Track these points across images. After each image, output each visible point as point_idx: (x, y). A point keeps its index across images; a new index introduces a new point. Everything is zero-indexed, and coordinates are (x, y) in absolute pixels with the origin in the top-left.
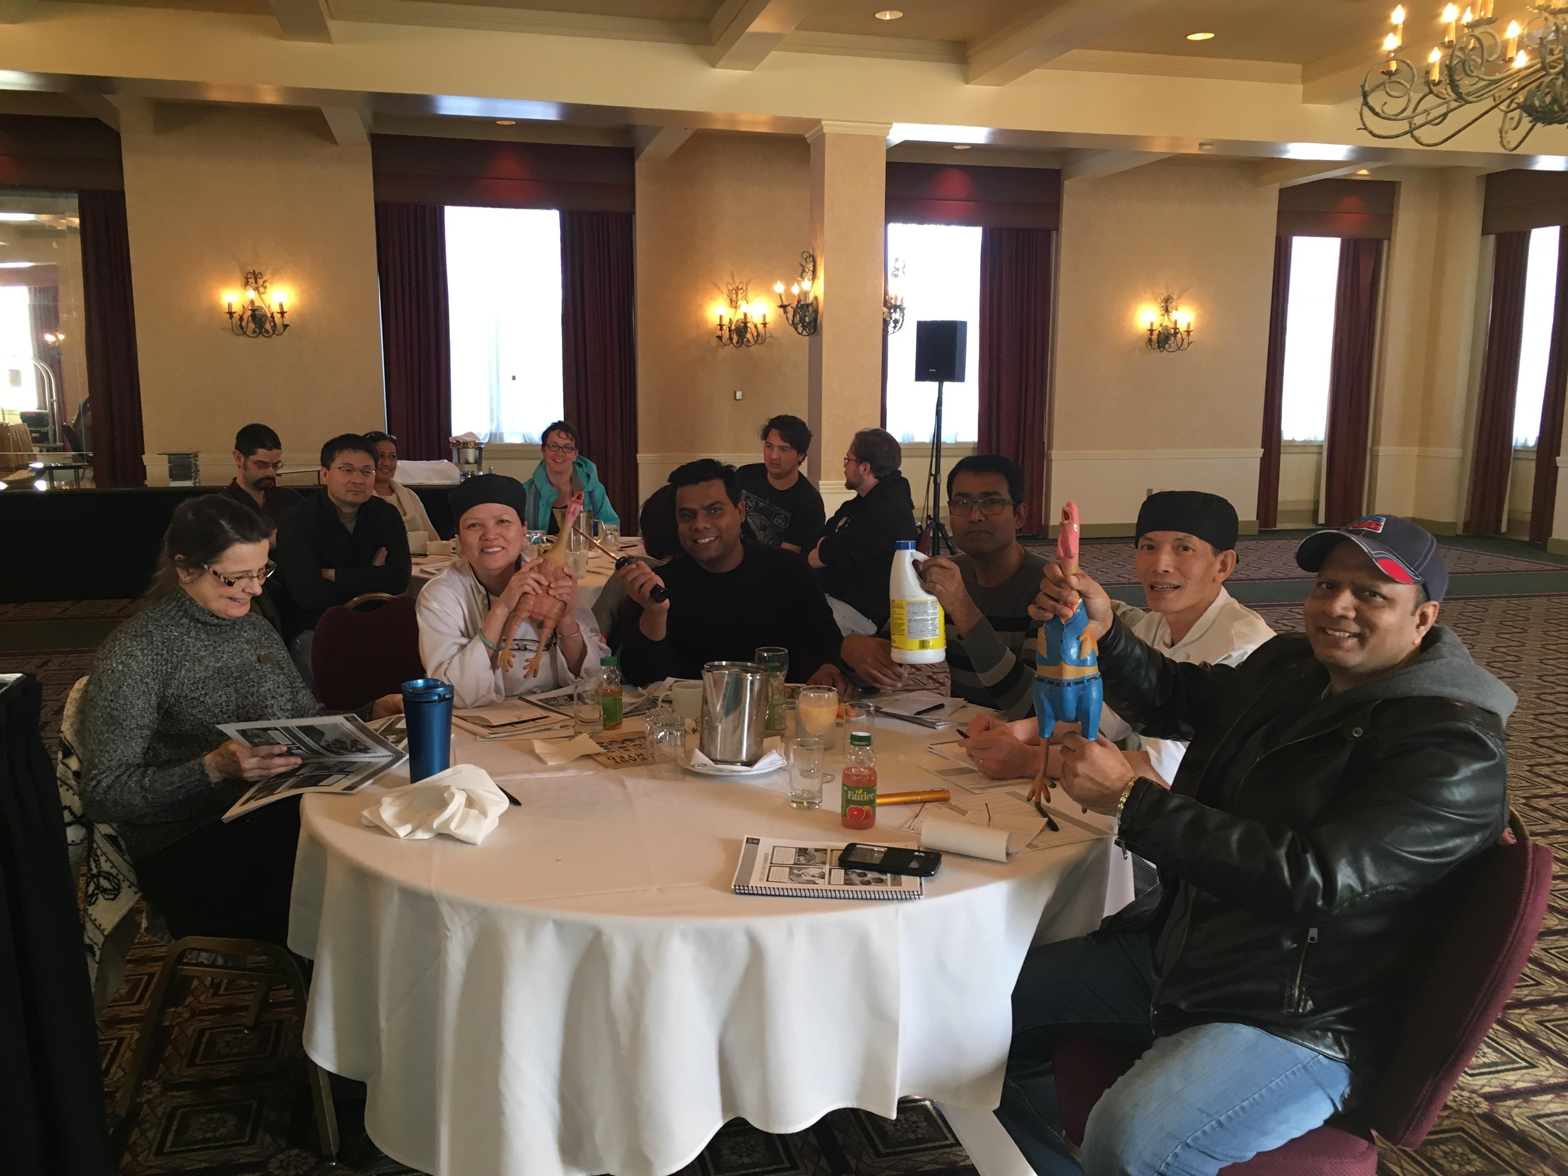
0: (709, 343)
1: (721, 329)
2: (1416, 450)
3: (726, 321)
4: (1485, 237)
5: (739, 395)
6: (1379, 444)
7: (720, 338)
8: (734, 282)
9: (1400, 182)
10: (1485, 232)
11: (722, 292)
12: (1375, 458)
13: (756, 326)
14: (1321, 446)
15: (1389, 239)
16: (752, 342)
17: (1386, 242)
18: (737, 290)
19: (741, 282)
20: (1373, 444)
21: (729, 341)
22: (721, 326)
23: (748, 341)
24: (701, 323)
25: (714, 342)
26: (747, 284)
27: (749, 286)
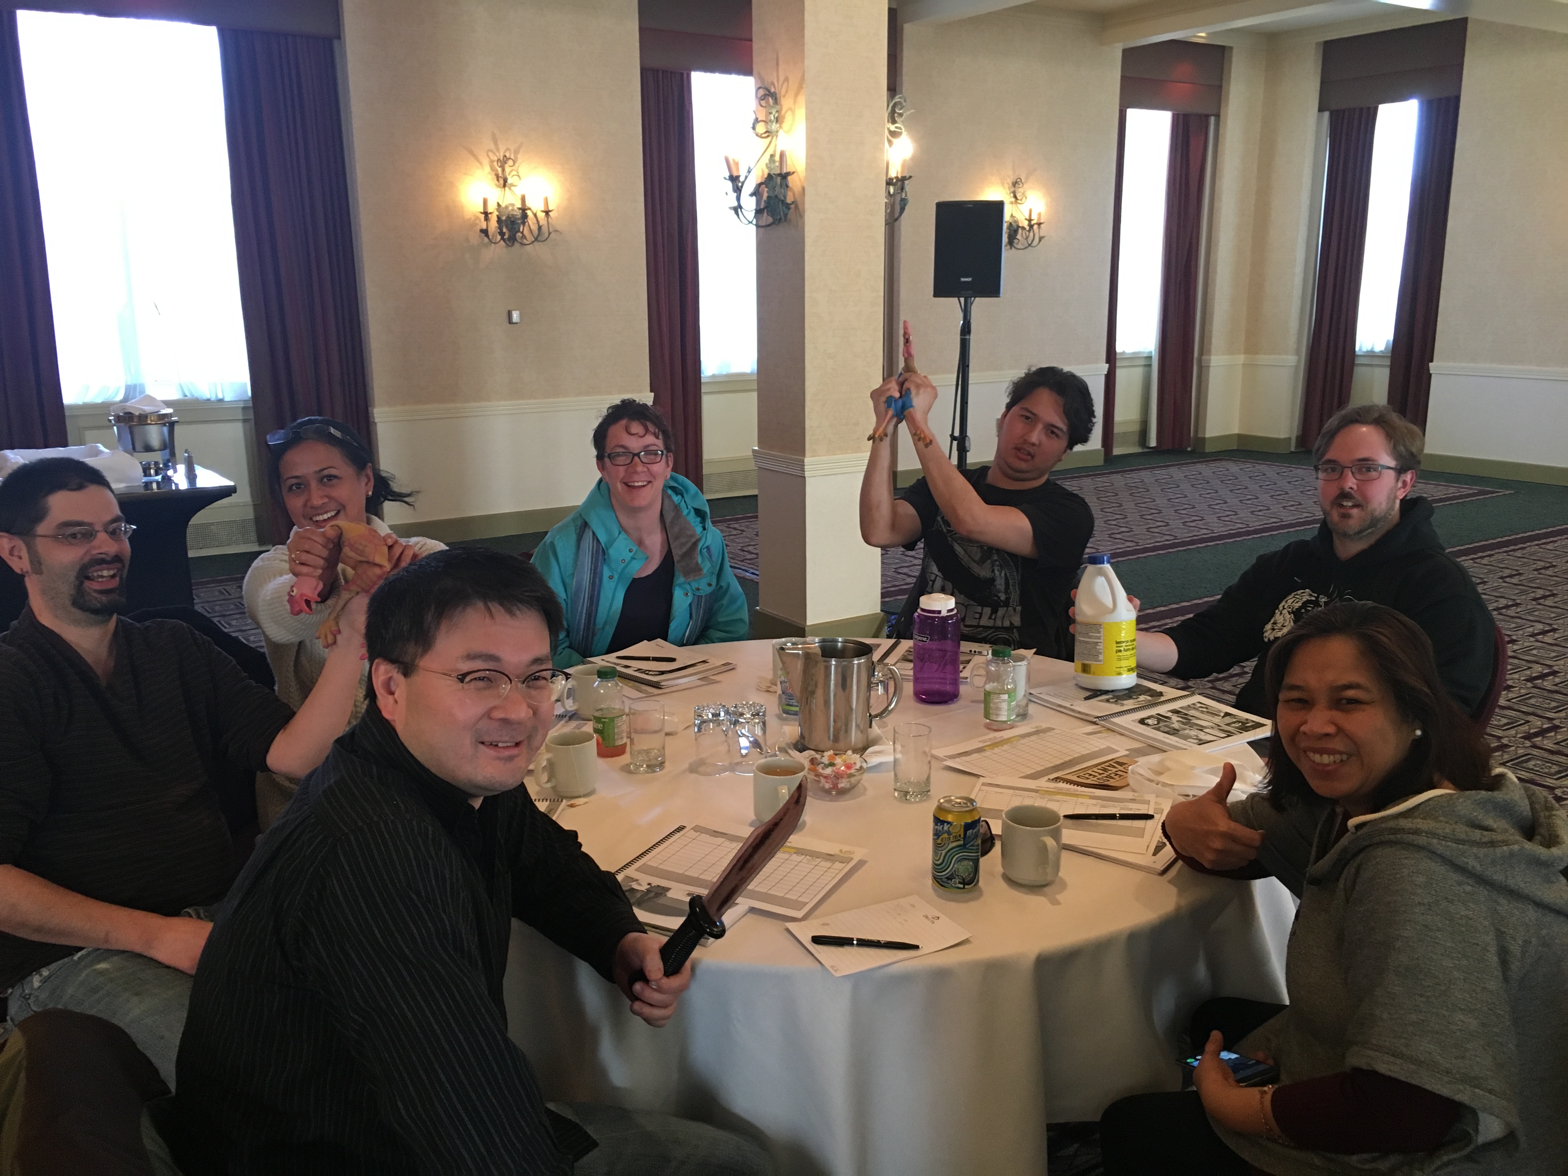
0: (467, 240)
1: (487, 218)
2: (1241, 359)
3: (492, 208)
4: (1321, 113)
5: (516, 316)
6: (1209, 353)
7: (485, 232)
8: (498, 150)
9: (1231, 48)
10: (1321, 110)
11: (481, 163)
12: (1203, 369)
13: (535, 215)
14: (1149, 358)
15: (1218, 116)
16: (530, 238)
17: (1212, 119)
18: (503, 162)
19: (508, 149)
20: (1201, 353)
21: (499, 237)
22: (486, 214)
23: (524, 237)
24: (453, 211)
25: (475, 238)
26: (516, 152)
27: (519, 156)
